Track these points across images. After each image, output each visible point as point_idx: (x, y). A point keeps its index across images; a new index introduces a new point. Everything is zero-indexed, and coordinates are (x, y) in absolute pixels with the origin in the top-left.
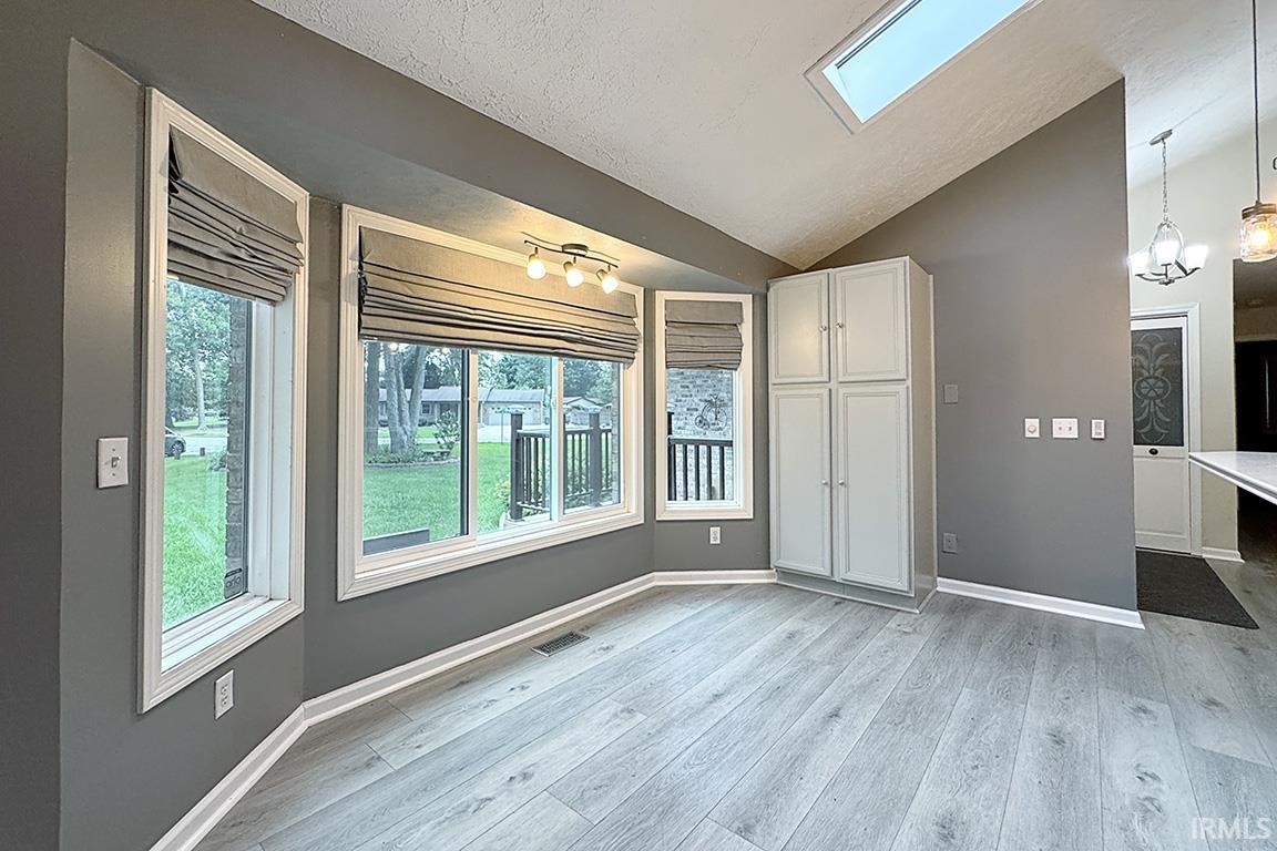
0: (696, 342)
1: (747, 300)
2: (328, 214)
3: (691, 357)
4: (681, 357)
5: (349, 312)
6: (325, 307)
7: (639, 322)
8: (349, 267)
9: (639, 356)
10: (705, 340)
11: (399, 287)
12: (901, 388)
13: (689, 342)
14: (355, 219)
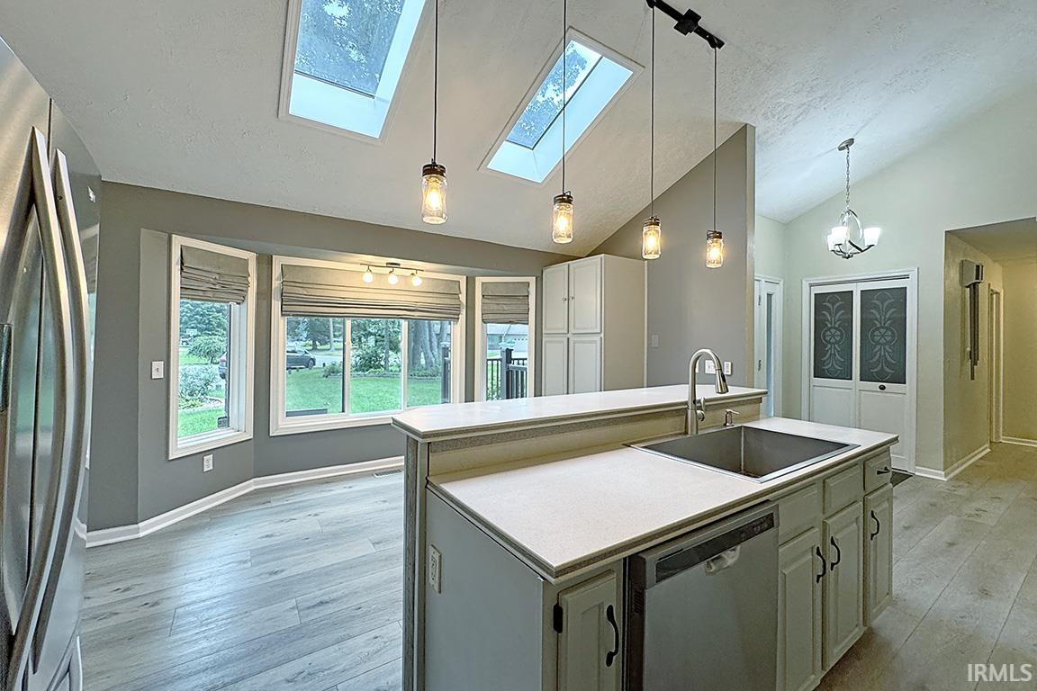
0: (499, 307)
1: (532, 280)
2: (265, 261)
3: (498, 316)
4: (491, 317)
5: (276, 305)
6: (264, 303)
7: (463, 298)
8: (276, 284)
9: (463, 317)
10: (507, 306)
11: (301, 291)
12: (597, 338)
13: (496, 307)
14: (278, 262)
